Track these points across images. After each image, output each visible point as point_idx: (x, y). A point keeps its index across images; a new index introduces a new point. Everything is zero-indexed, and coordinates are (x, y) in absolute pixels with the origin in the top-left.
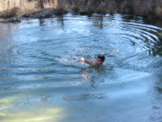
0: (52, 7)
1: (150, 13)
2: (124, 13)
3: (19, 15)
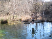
0: (40, 19)
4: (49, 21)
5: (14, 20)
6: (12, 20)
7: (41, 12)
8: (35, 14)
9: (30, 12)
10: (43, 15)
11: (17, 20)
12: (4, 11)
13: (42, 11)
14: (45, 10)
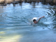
1: (51, 2)
2: (42, 2)
3: (6, 3)
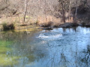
0: (69, 21)
3: (52, 26)
4: (86, 24)
5: (25, 24)
6: (22, 24)
7: (72, 10)
8: (61, 14)
9: (53, 10)
10: (76, 14)
11: (31, 24)
12: (9, 9)
13: (73, 8)
14: (80, 7)
